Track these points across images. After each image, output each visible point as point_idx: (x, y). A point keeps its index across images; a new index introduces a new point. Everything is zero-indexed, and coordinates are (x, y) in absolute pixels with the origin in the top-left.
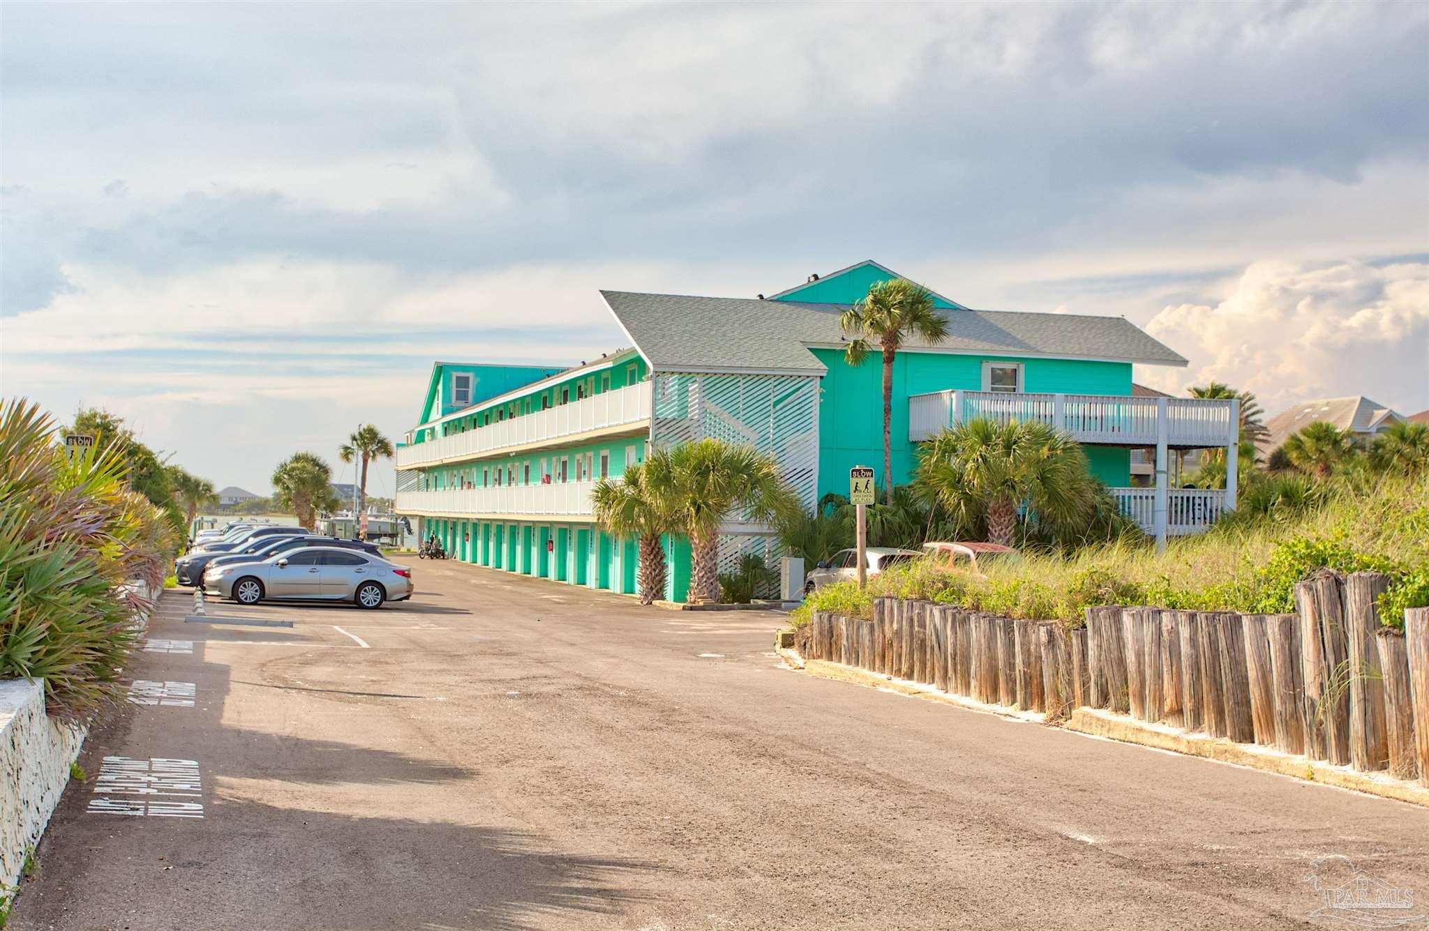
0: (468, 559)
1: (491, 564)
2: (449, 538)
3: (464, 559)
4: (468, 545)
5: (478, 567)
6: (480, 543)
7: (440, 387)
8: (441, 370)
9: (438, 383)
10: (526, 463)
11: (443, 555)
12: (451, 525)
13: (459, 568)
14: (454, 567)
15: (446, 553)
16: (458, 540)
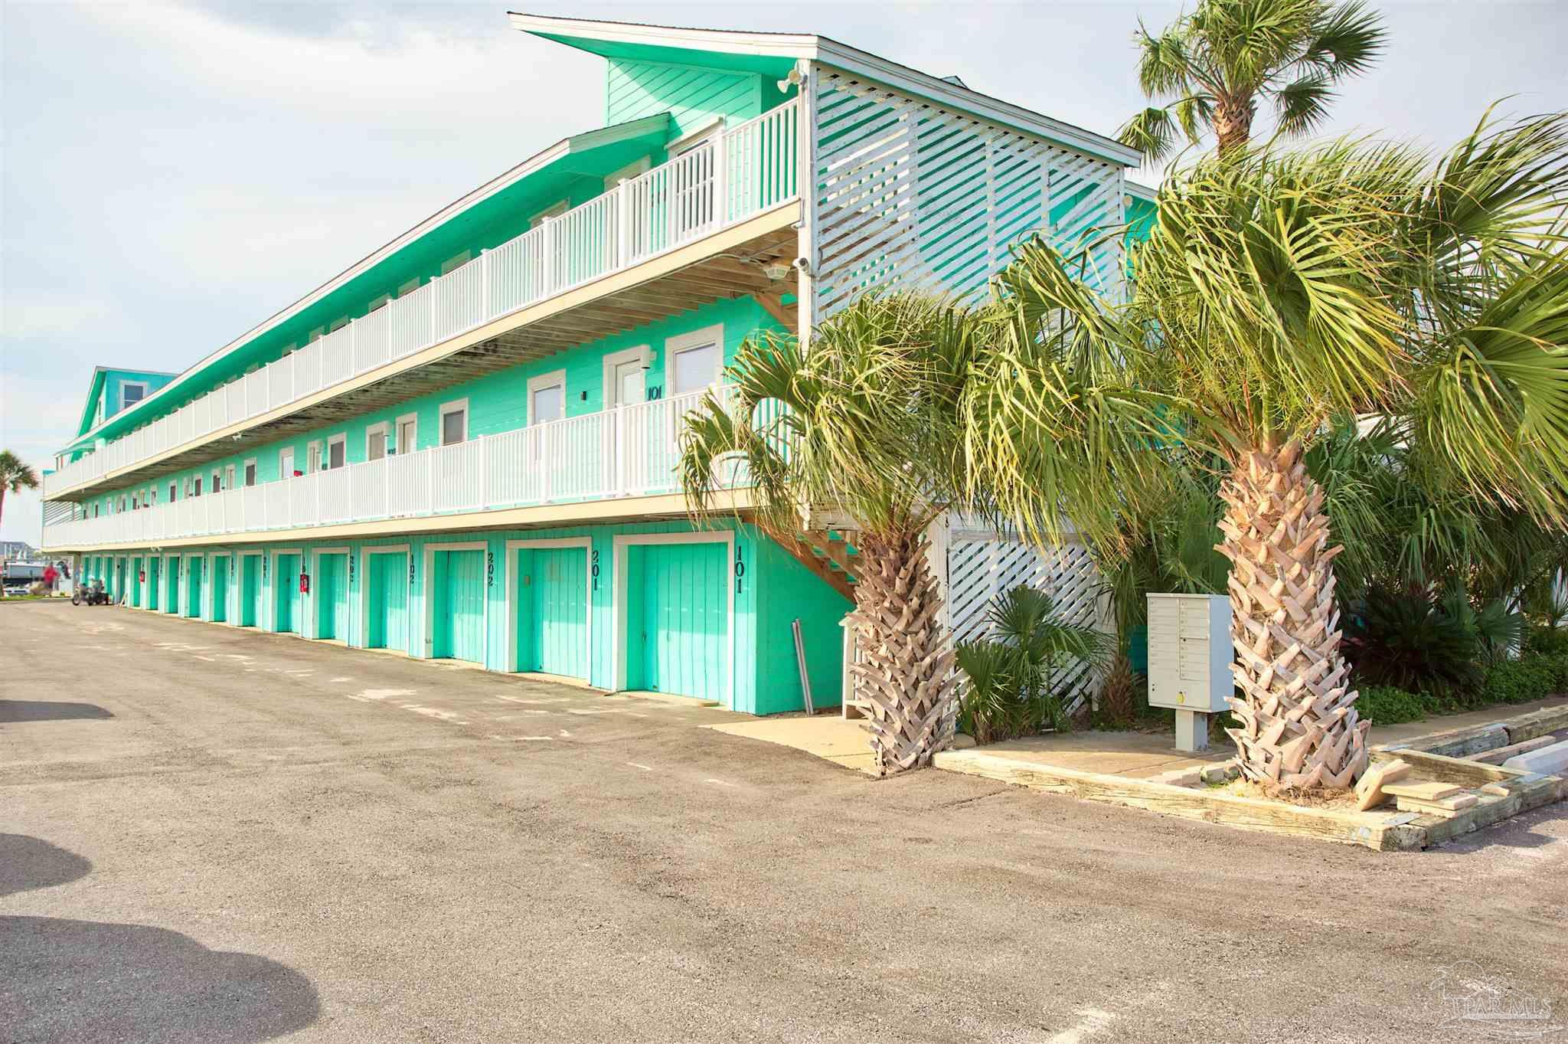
0: (145, 604)
1: (183, 612)
2: (115, 580)
3: (137, 605)
4: (144, 587)
5: (162, 616)
6: (163, 584)
7: (103, 398)
8: (103, 376)
9: (99, 395)
10: (248, 463)
11: (107, 599)
12: (119, 559)
13: (129, 617)
14: (124, 616)
15: (111, 597)
16: (128, 581)
